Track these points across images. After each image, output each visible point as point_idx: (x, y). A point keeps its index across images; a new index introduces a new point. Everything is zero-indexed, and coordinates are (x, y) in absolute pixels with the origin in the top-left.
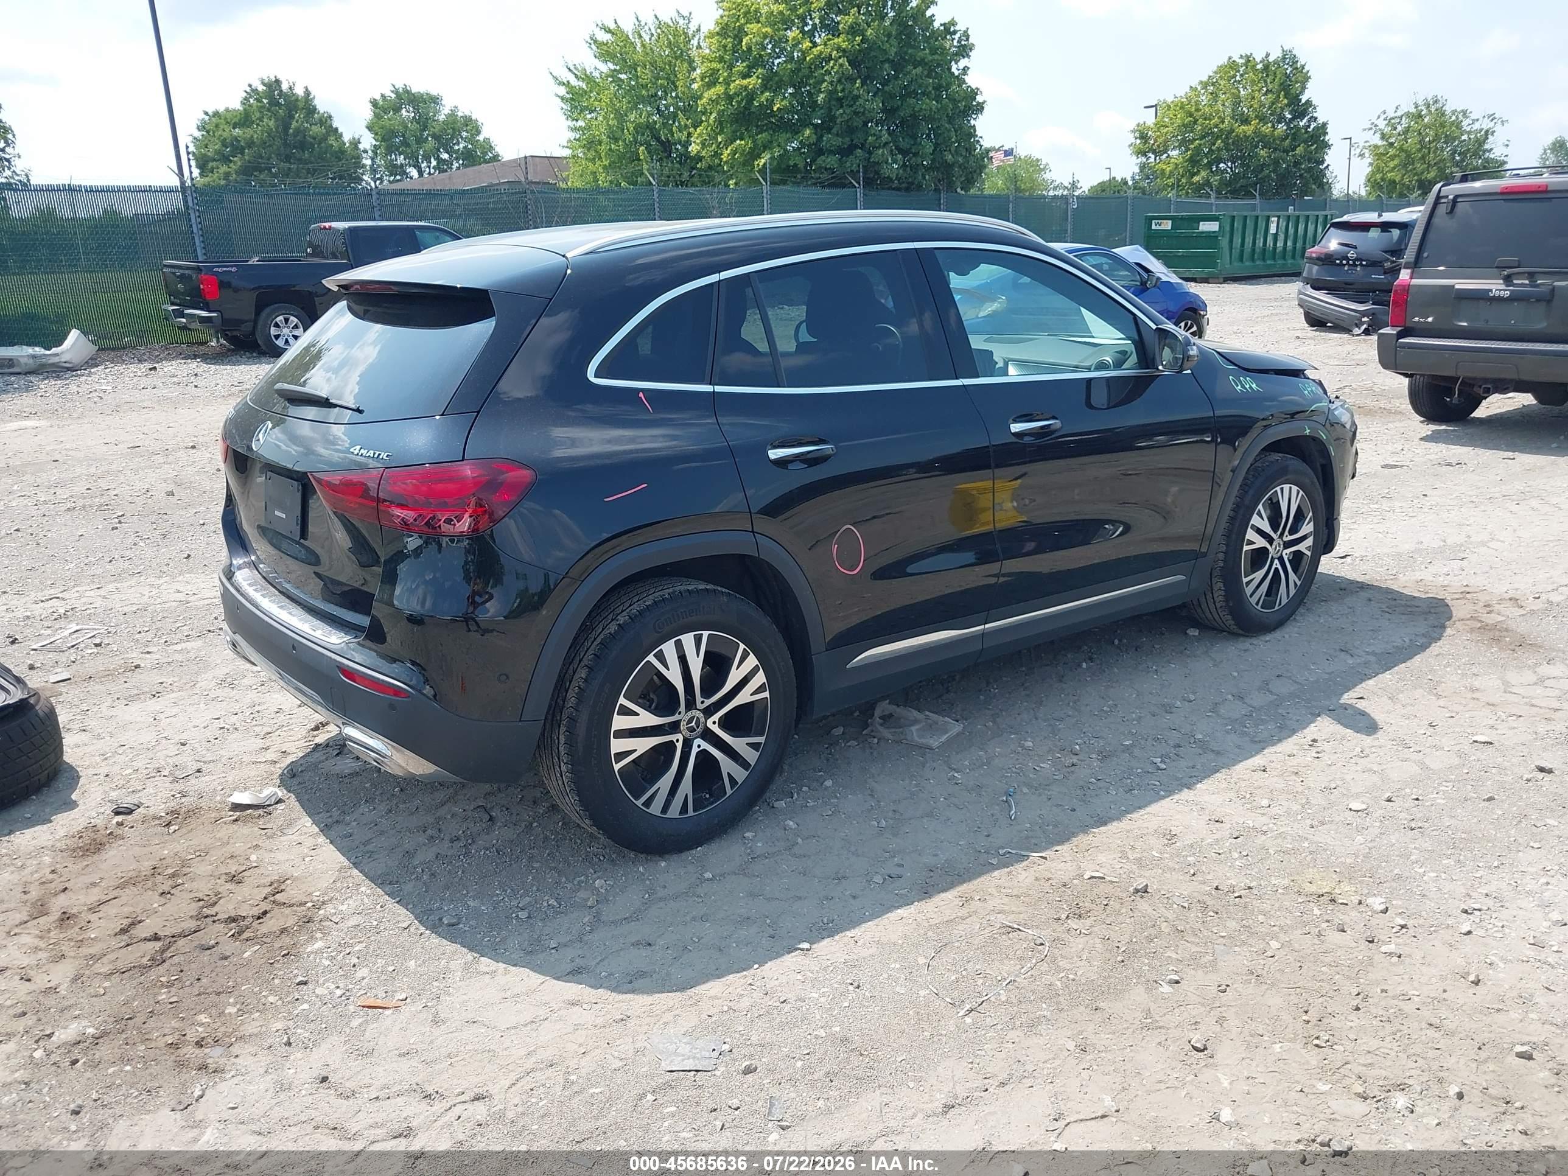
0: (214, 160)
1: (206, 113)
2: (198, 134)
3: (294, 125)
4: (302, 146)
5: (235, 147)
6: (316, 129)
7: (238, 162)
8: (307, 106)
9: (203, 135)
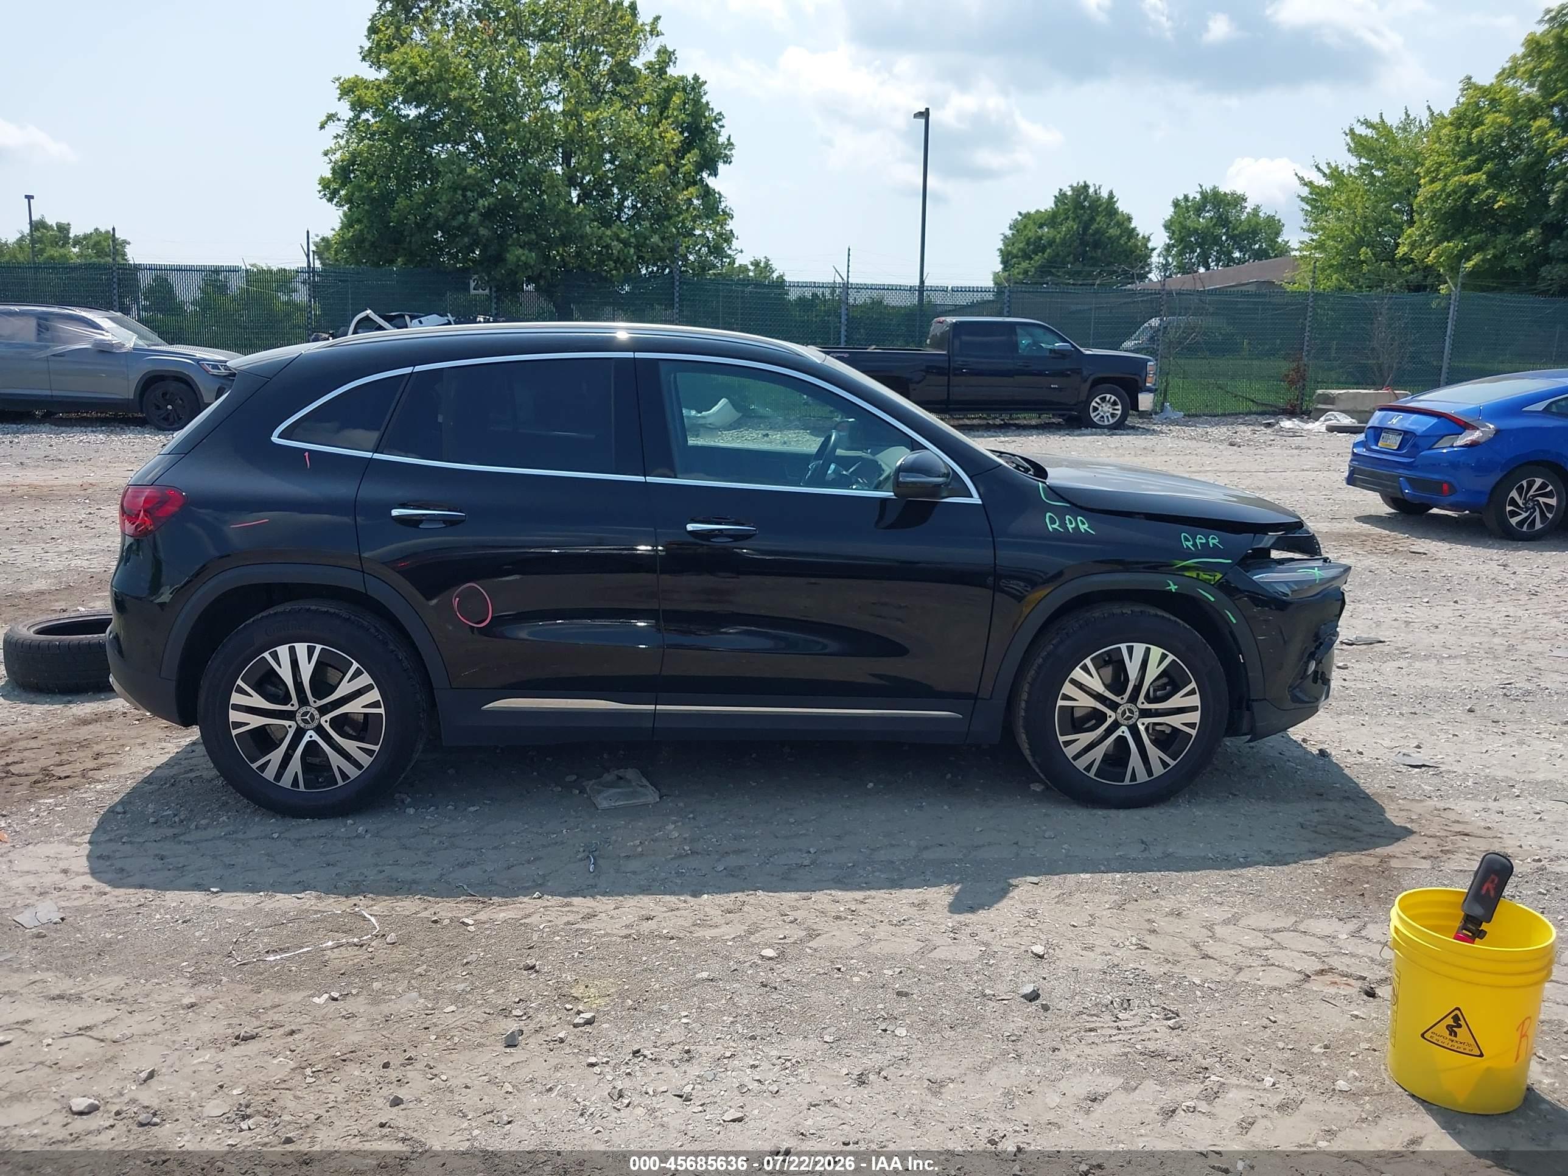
0: (1017, 257)
1: (1020, 214)
2: (1009, 233)
3: (1094, 226)
4: (1096, 245)
5: (1037, 246)
6: (1114, 232)
7: (1038, 259)
8: (1109, 207)
9: (1013, 234)
